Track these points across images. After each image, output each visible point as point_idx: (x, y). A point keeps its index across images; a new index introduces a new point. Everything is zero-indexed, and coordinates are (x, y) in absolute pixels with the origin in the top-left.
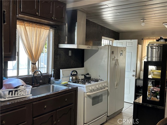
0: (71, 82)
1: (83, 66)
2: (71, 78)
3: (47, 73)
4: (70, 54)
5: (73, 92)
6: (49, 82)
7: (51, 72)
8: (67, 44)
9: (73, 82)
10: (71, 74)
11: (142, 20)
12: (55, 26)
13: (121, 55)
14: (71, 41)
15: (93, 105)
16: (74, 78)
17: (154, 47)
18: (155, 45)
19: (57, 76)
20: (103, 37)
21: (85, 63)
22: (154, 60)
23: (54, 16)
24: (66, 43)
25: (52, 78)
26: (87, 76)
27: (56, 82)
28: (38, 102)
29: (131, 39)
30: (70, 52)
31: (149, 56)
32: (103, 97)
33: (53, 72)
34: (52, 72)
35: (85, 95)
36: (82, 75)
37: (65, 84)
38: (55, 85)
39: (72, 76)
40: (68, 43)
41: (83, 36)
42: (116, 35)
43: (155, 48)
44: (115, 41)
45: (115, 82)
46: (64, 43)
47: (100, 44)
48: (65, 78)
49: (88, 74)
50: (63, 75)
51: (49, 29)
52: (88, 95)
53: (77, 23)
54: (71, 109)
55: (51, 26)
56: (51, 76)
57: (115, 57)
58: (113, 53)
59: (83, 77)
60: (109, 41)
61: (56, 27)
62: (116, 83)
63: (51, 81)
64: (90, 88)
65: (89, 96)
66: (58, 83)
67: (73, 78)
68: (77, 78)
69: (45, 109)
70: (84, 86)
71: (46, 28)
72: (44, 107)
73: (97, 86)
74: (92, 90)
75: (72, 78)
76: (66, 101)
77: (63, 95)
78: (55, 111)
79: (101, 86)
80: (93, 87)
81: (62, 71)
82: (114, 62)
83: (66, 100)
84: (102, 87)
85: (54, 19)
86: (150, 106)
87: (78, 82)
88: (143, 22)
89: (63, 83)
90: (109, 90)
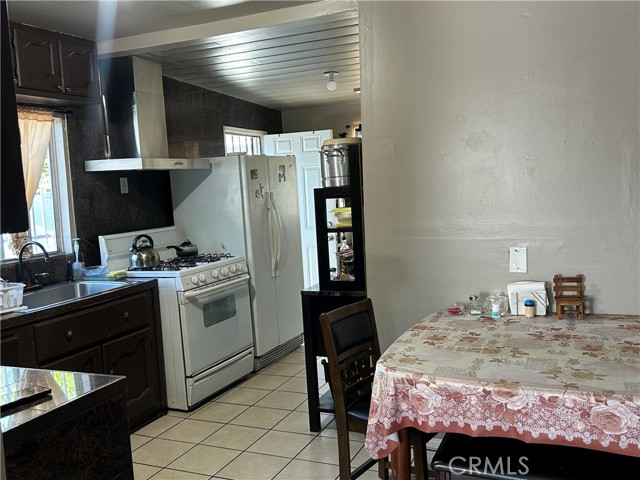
0: (135, 269)
1: (170, 222)
2: (135, 257)
3: (59, 250)
4: (124, 189)
5: (144, 294)
6: (70, 276)
7: (71, 246)
8: (111, 158)
9: (143, 269)
10: (134, 247)
11: (327, 75)
12: (68, 109)
13: (282, 179)
14: (125, 150)
15: (207, 325)
16: (144, 256)
17: (335, 153)
18: (336, 147)
19: (91, 257)
20: (227, 129)
21: (176, 213)
22: (338, 185)
23: (63, 80)
24: (108, 155)
25: (77, 265)
26: (186, 249)
27: (92, 273)
28: (47, 322)
29: (313, 129)
30: (124, 182)
31: (327, 175)
32: (237, 302)
33: (77, 247)
34: (73, 245)
35: (182, 298)
36: (168, 247)
37: (118, 277)
38: (89, 284)
39: (138, 251)
40: (115, 156)
41: (158, 130)
42: (271, 118)
43: (337, 156)
44: (269, 139)
45: (271, 259)
46: (101, 156)
47: (220, 150)
48: (117, 261)
49: (187, 244)
50: (110, 251)
51: (51, 117)
52: (188, 298)
53: (134, 93)
54: (143, 340)
55: (56, 110)
56: (72, 257)
57: (262, 188)
58: (253, 174)
59: (173, 254)
60: (249, 138)
61: (70, 112)
62: (273, 261)
63: (75, 274)
64: (195, 279)
65: (192, 300)
66: (96, 276)
67: (140, 256)
68: (153, 257)
69: (69, 339)
70: (176, 273)
71: (40, 117)
72: (66, 333)
73: (215, 273)
74: (201, 284)
75: (140, 259)
76: (127, 319)
77: (117, 302)
78: (98, 347)
79: (226, 270)
80: (202, 276)
81: (106, 240)
82: (260, 201)
83: (127, 314)
84: (231, 275)
85: (64, 91)
86: (338, 294)
87: (159, 268)
88: (332, 79)
89: (112, 274)
90: (253, 283)
